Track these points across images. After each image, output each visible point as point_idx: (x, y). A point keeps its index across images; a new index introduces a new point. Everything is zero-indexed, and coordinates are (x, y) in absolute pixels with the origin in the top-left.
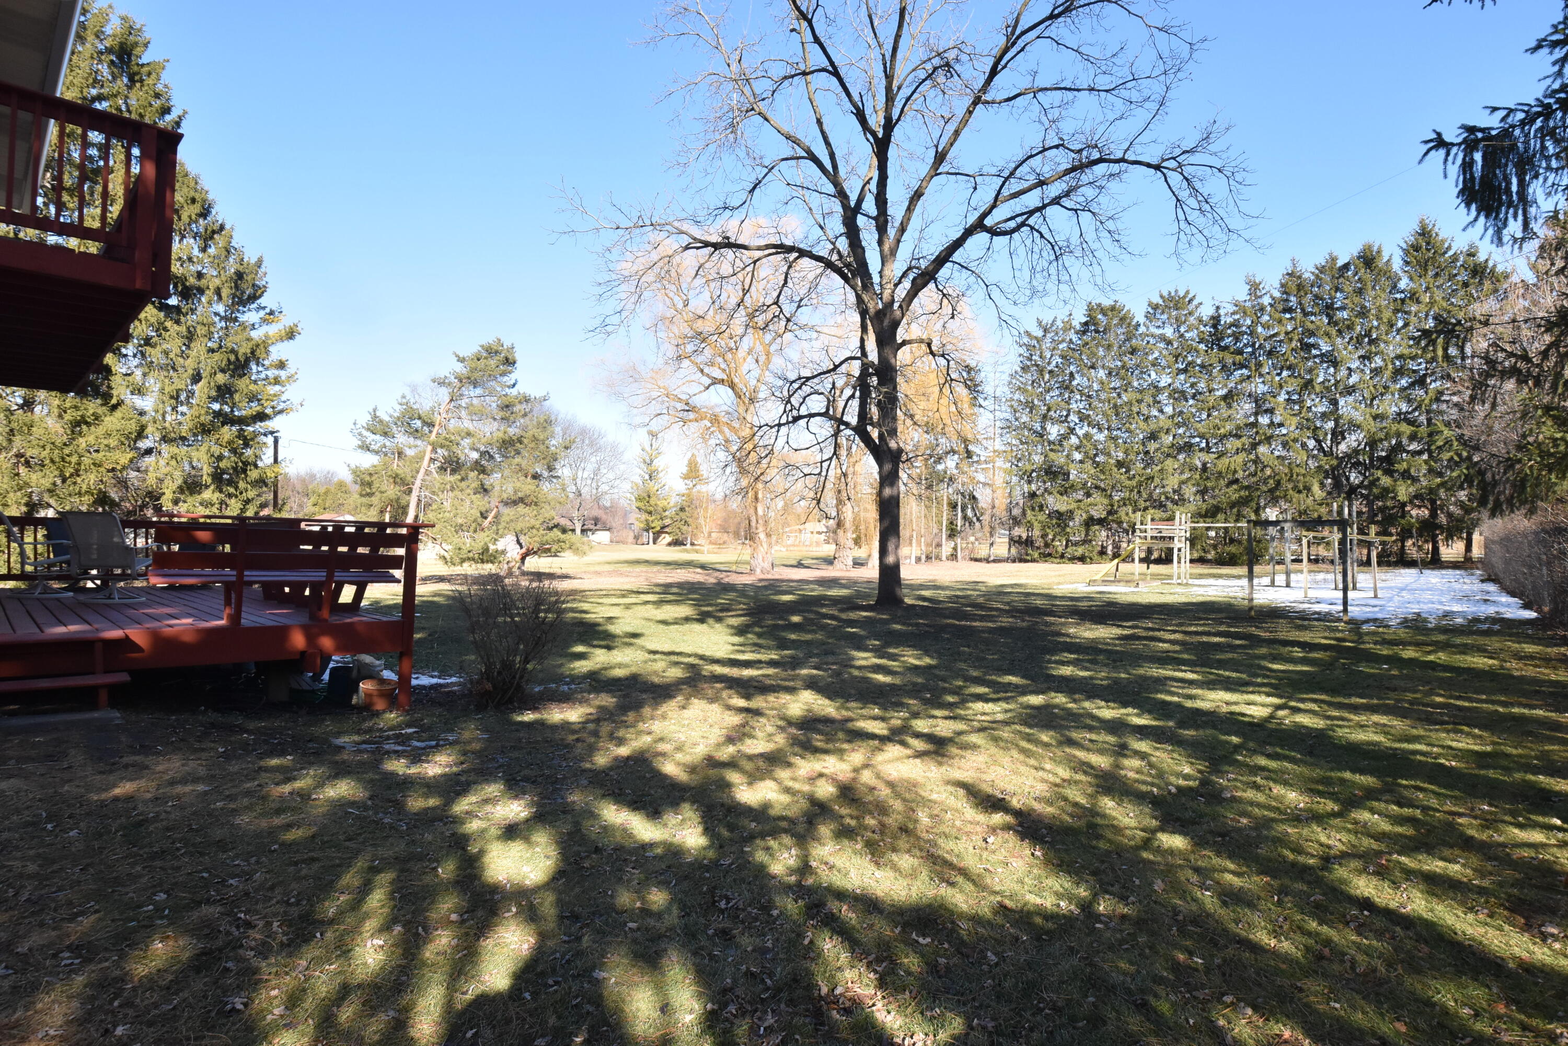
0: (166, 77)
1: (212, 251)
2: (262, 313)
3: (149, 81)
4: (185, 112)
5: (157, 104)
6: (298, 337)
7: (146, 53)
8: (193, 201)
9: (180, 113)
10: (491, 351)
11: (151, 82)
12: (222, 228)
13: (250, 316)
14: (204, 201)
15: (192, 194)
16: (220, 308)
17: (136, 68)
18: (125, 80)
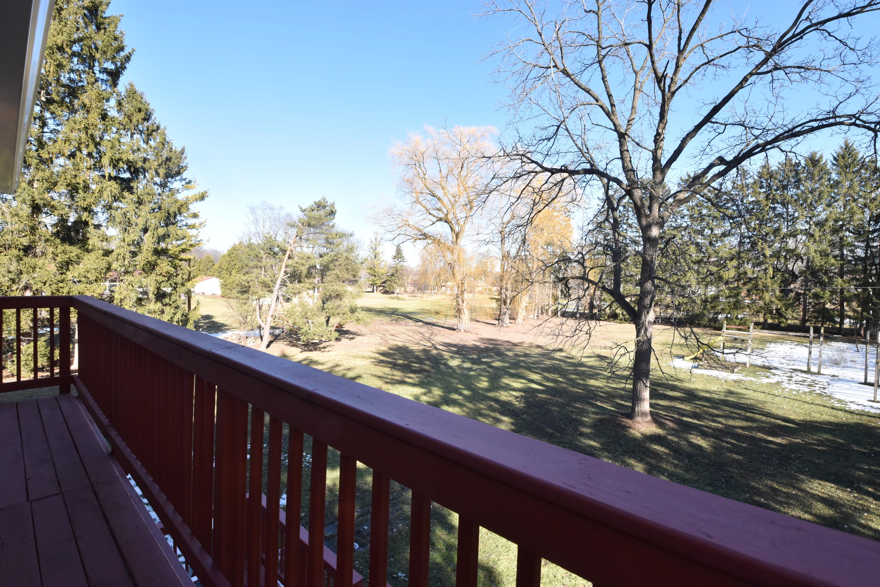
0: (121, 27)
1: (152, 143)
2: (184, 182)
3: (111, 28)
4: (134, 50)
5: (115, 44)
6: (206, 199)
7: (108, 10)
8: (140, 110)
9: (131, 51)
10: (320, 206)
11: (111, 29)
12: (158, 128)
13: (176, 184)
14: (147, 110)
15: (139, 106)
16: (157, 180)
17: (102, 20)
18: (94, 27)
